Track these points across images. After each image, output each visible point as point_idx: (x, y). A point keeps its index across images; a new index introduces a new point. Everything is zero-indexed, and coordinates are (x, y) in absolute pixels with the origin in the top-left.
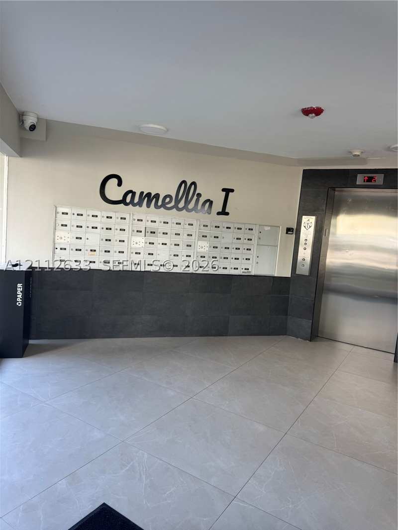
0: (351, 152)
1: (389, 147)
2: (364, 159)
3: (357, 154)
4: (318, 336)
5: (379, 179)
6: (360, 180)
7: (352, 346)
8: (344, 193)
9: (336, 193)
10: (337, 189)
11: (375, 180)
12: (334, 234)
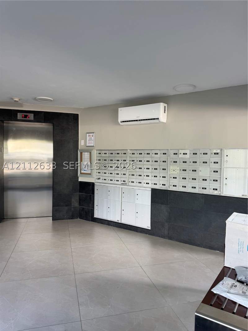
0: (12, 99)
1: (36, 98)
2: (21, 104)
3: (17, 100)
4: (4, 219)
5: (31, 117)
6: (19, 116)
7: (28, 219)
8: (10, 125)
9: (5, 124)
10: (5, 122)
11: (29, 117)
12: (7, 152)
